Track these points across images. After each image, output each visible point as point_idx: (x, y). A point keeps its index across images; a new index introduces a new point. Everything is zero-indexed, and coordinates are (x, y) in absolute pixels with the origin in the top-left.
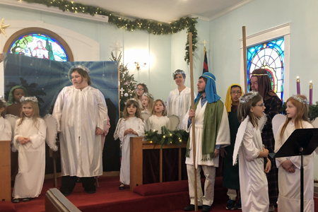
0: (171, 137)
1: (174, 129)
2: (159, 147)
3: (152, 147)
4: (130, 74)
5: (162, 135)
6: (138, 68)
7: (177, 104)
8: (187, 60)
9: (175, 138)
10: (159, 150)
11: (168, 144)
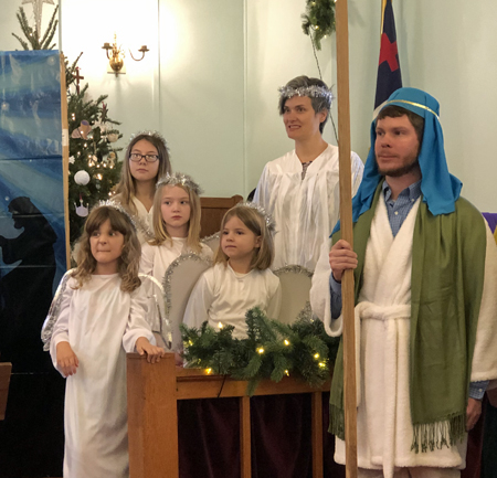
0: (285, 353)
1: (292, 319)
2: (239, 389)
3: (209, 392)
4: (93, 95)
5: (251, 344)
6: (117, 68)
7: (296, 216)
8: (313, 29)
9: (299, 355)
10: (238, 400)
11: (276, 377)
